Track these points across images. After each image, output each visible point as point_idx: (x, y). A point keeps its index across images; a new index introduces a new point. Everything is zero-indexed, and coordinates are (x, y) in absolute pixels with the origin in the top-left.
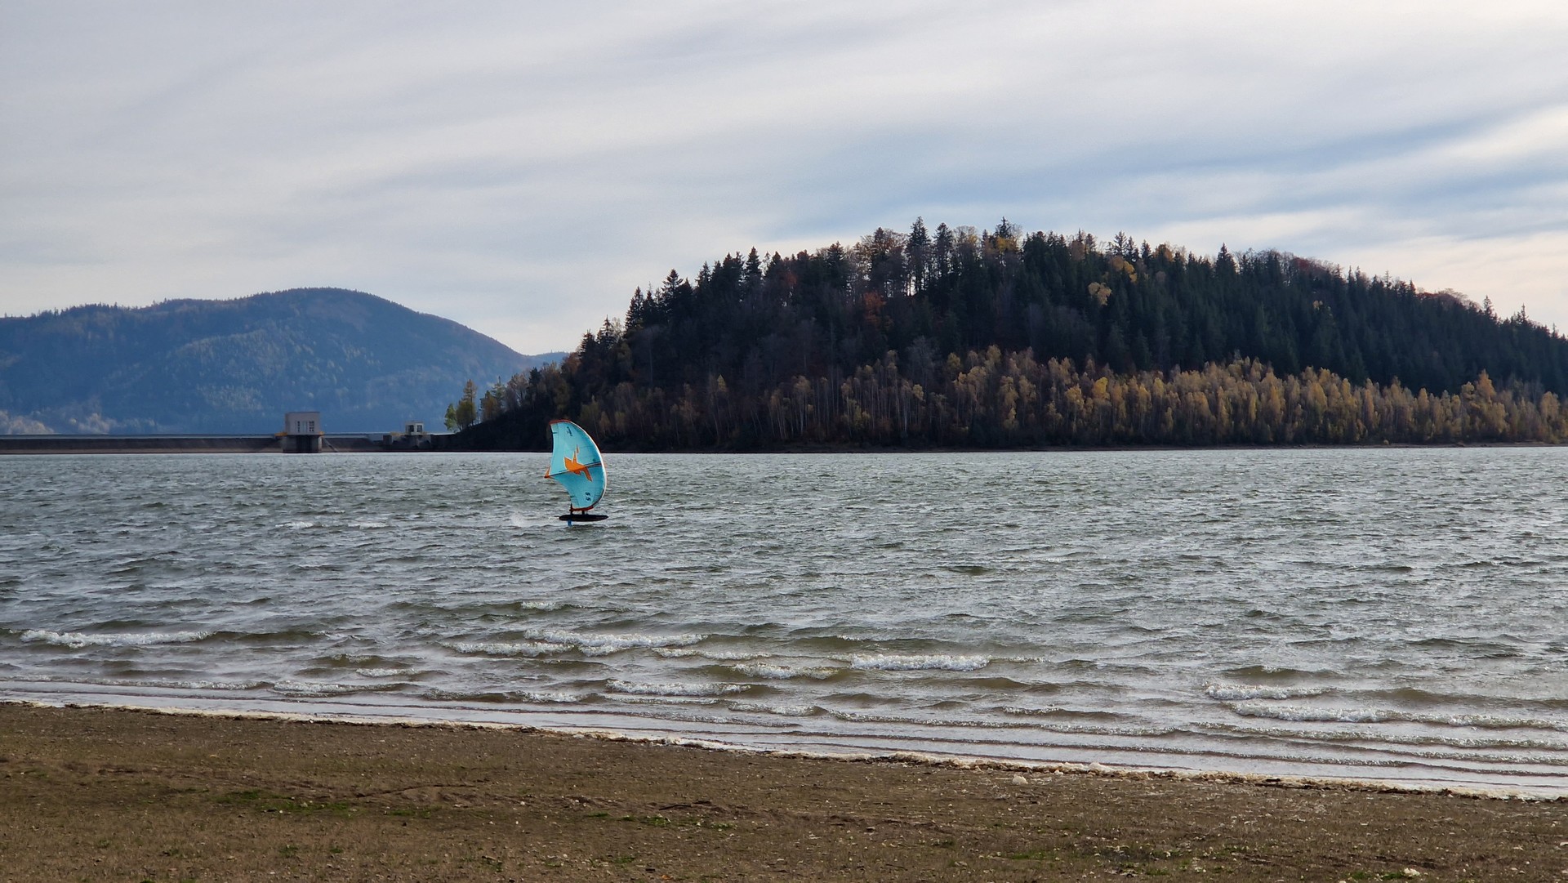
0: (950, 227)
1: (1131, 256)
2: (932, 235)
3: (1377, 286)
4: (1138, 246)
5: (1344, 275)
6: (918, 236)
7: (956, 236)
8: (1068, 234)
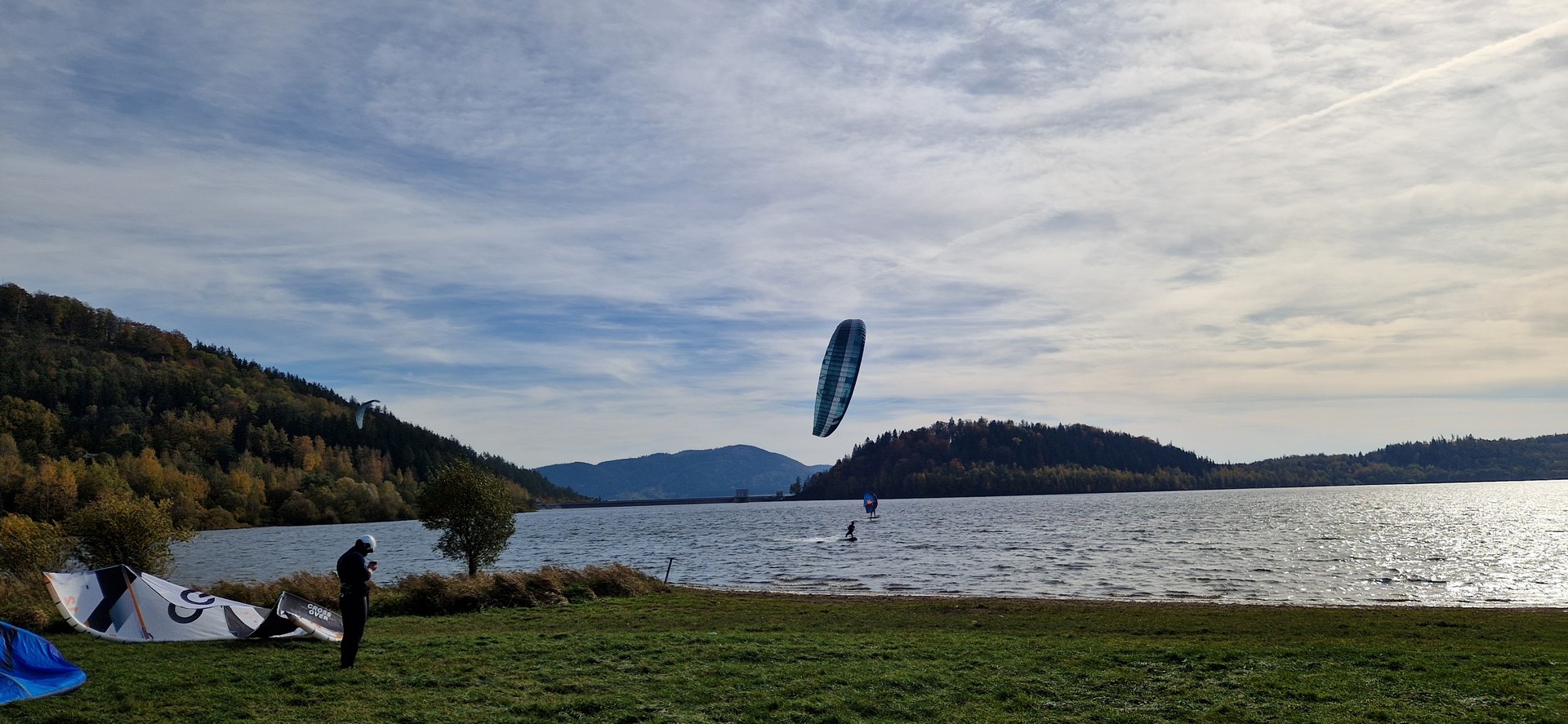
0: (962, 420)
1: (1028, 428)
2: (956, 422)
3: (1117, 434)
4: (1030, 424)
5: (1105, 431)
6: (952, 422)
7: (965, 423)
8: (1004, 420)
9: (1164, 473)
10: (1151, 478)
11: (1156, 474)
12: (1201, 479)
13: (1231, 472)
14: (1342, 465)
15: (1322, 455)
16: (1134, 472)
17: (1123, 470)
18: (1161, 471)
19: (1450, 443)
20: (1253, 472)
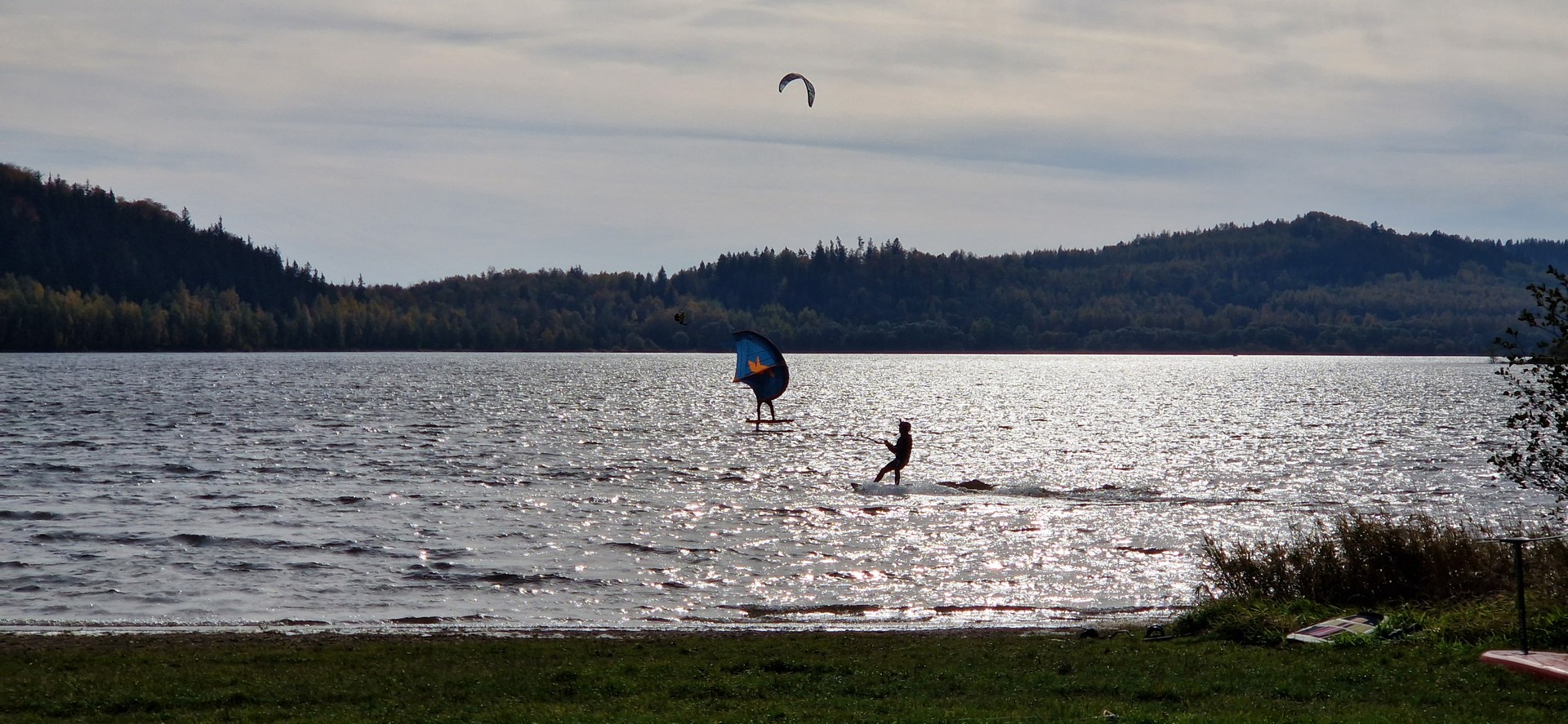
3: (77, 191)
5: (44, 181)
9: (196, 302)
10: (160, 315)
11: (176, 306)
12: (286, 322)
13: (363, 307)
14: (618, 300)
15: (576, 274)
16: (117, 298)
17: (85, 290)
18: (188, 299)
19: (854, 259)
20: (415, 309)
